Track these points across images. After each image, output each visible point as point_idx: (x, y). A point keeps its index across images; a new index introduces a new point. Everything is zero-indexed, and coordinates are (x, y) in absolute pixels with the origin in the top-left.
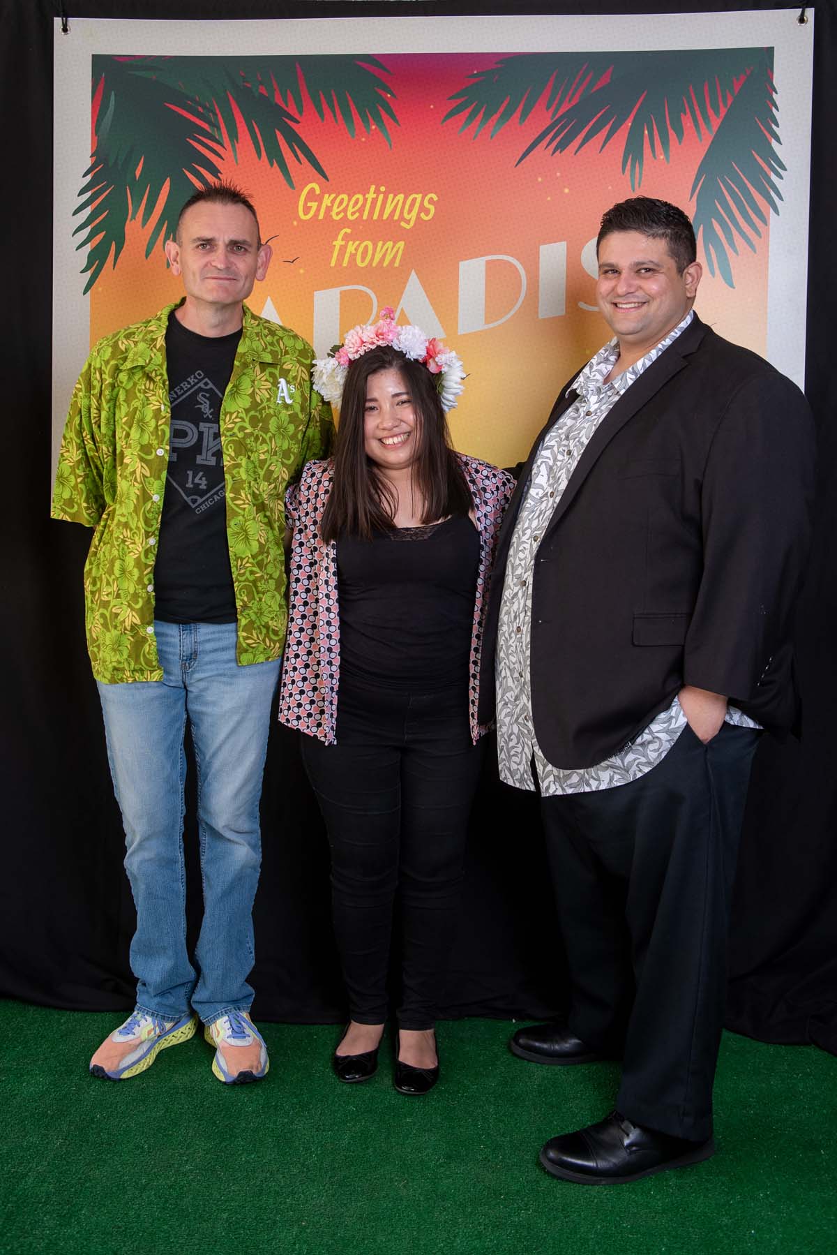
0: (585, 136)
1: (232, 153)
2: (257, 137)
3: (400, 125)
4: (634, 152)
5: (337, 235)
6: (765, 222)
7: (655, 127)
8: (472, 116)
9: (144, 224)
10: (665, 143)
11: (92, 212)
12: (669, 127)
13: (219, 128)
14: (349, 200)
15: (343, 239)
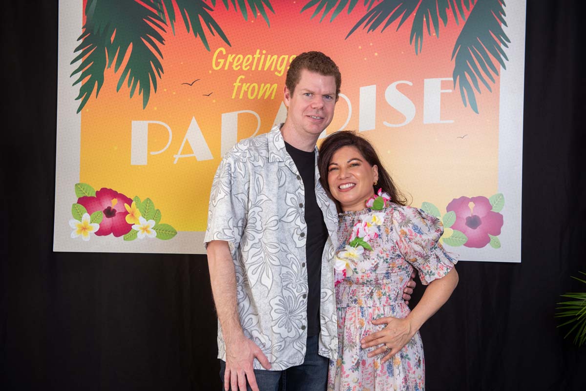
0: (388, 21)
1: (172, 28)
2: (187, 19)
3: (275, 13)
4: (417, 31)
5: (237, 79)
6: (498, 74)
7: (430, 16)
8: (320, 8)
9: (116, 70)
10: (436, 26)
11: (83, 63)
12: (439, 16)
13: (163, 13)
14: (244, 58)
15: (240, 82)
